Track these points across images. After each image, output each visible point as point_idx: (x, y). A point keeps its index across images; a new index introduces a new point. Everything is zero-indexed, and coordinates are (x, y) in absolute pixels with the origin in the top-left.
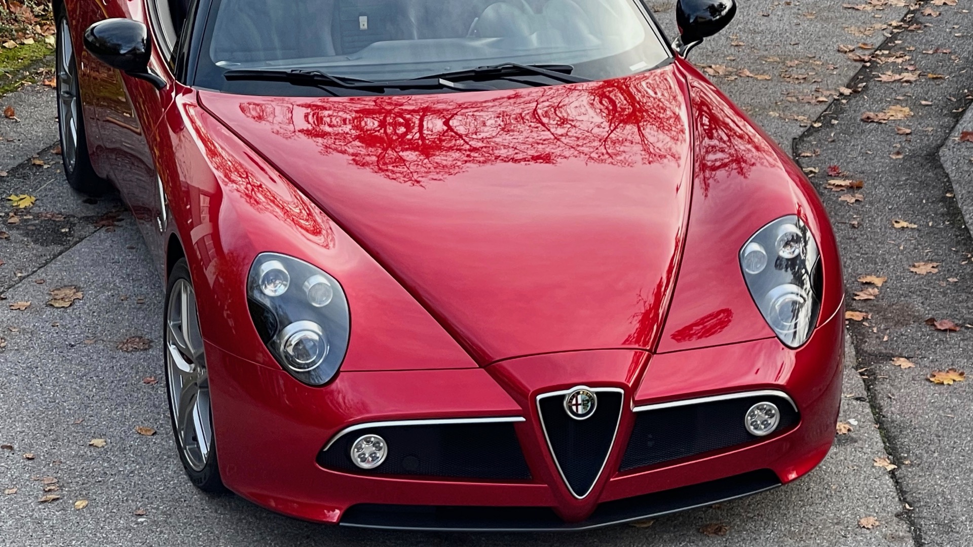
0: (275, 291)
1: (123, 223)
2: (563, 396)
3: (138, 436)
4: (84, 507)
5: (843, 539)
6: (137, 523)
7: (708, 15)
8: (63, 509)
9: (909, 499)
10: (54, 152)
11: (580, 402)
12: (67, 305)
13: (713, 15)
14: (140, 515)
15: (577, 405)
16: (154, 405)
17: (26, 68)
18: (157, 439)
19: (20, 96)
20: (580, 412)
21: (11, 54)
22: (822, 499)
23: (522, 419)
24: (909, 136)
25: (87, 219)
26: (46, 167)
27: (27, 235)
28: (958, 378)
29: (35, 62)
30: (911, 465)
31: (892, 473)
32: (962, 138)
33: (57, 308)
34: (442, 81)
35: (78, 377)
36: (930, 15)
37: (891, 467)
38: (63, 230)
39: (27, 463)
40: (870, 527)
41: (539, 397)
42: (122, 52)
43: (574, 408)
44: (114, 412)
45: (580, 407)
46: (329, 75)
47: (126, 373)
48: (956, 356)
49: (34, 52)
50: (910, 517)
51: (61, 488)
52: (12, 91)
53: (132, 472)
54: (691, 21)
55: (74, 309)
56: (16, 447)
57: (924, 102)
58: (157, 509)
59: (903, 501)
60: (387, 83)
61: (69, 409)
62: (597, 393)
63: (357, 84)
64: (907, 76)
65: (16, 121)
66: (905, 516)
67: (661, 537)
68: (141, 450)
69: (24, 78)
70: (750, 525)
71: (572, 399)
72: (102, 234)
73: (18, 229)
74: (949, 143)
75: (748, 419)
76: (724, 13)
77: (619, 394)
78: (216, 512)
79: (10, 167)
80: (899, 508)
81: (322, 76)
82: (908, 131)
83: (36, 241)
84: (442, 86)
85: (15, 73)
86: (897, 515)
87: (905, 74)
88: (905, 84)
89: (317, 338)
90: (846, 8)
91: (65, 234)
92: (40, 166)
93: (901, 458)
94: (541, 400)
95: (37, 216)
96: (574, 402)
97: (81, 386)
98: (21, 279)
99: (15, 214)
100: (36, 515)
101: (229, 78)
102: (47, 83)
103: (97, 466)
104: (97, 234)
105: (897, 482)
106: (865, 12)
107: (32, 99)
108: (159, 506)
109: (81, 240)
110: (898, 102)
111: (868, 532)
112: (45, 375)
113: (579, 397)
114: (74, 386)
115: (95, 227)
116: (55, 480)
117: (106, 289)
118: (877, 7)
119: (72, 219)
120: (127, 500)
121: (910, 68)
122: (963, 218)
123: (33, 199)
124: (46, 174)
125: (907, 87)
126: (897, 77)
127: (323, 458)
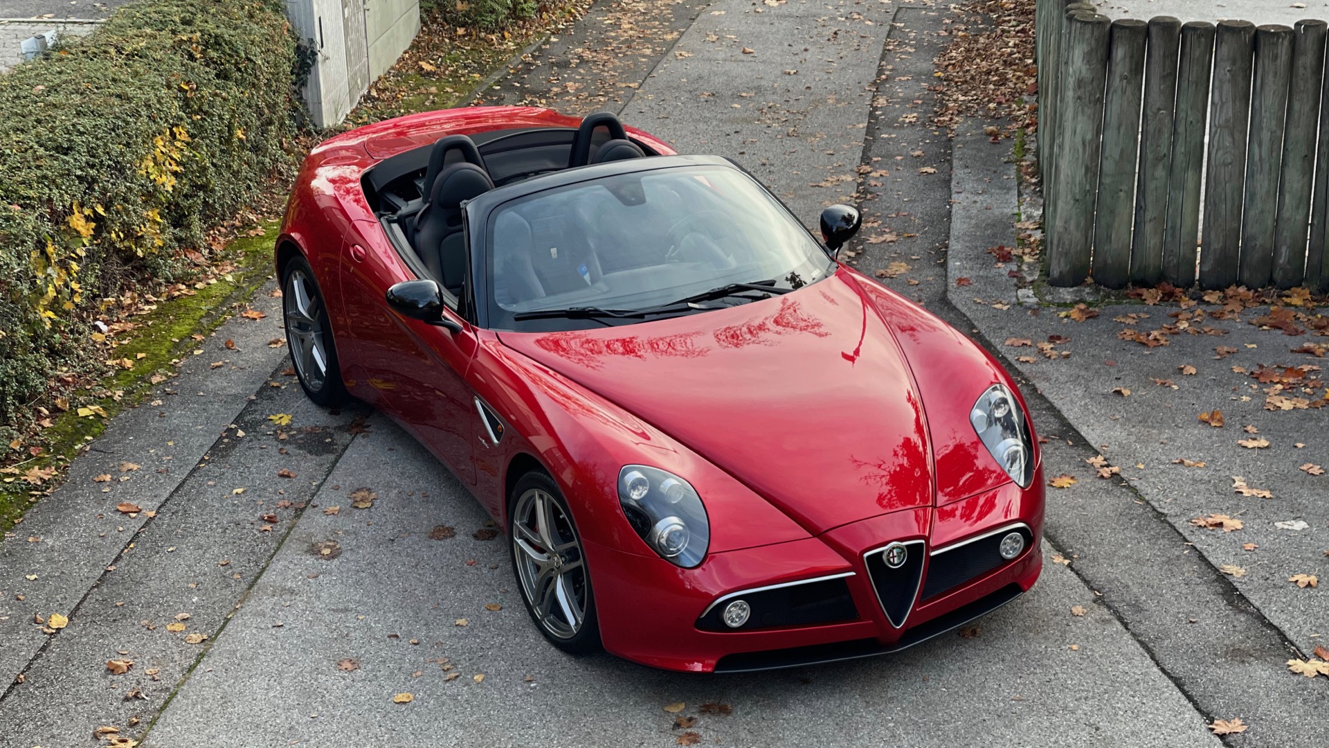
0: (641, 494)
1: (371, 429)
2: (882, 553)
3: (489, 612)
4: (483, 680)
5: (1068, 628)
6: (531, 689)
7: (843, 224)
8: (467, 684)
9: (1095, 587)
10: (283, 374)
11: (895, 554)
12: (369, 505)
13: (848, 224)
14: (530, 681)
15: (893, 557)
16: (487, 584)
17: (222, 304)
18: (504, 613)
19: (229, 329)
20: (896, 562)
21: (205, 294)
22: (1033, 596)
23: (853, 574)
24: (919, 286)
25: (339, 428)
26: (283, 387)
27: (300, 447)
28: (1071, 482)
29: (226, 299)
30: (1080, 558)
31: (1069, 566)
32: (958, 284)
33: (363, 509)
34: (690, 305)
35: (413, 567)
36: (876, 185)
37: (1067, 562)
38: (327, 441)
39: (416, 647)
40: (1081, 614)
41: (866, 555)
42: (421, 306)
43: (892, 560)
44: (458, 594)
45: (896, 559)
46: (601, 309)
47: (449, 559)
48: (1059, 463)
49: (221, 290)
50: (1104, 602)
51: (455, 665)
52: (220, 325)
53: (502, 644)
54: (834, 230)
55: (376, 509)
56: (399, 634)
57: (913, 257)
58: (540, 673)
59: (1092, 589)
60: (649, 311)
61: (422, 596)
62: (907, 546)
63: (626, 314)
64: (888, 237)
65: (238, 351)
66: (1100, 601)
67: (935, 644)
68: (498, 624)
69: (224, 313)
70: (994, 625)
71: (889, 553)
72: (359, 440)
73: (290, 444)
74: (950, 288)
75: (1002, 547)
76: (855, 221)
77: (922, 544)
78: (587, 670)
79: (255, 391)
80: (1092, 596)
81: (596, 310)
82: (917, 282)
83: (310, 452)
84: (690, 309)
85: (216, 309)
86: (1095, 601)
87: (886, 236)
88: (890, 244)
89: (681, 528)
90: (812, 186)
91: (330, 444)
92: (278, 387)
93: (1069, 553)
94: (868, 557)
95: (300, 431)
96: (891, 555)
97: (420, 574)
98: (319, 487)
99: (282, 431)
100: (449, 693)
101: (517, 319)
102: (244, 315)
103: (473, 643)
104: (356, 440)
105: (1077, 574)
106: (827, 188)
107: (240, 330)
108: (540, 671)
109: (346, 447)
110: (894, 259)
111: (1082, 619)
112: (385, 568)
113: (895, 551)
114: (414, 575)
115: (351, 435)
116: (447, 660)
117: (391, 487)
118: (834, 183)
119: (328, 430)
120: (513, 670)
121: (887, 230)
122: (995, 348)
123: (290, 416)
124: (287, 393)
125: (894, 247)
126: (882, 239)
127: (700, 624)
